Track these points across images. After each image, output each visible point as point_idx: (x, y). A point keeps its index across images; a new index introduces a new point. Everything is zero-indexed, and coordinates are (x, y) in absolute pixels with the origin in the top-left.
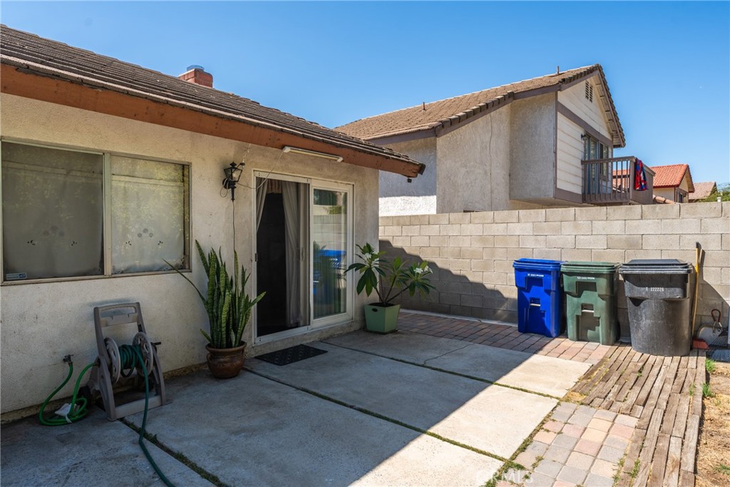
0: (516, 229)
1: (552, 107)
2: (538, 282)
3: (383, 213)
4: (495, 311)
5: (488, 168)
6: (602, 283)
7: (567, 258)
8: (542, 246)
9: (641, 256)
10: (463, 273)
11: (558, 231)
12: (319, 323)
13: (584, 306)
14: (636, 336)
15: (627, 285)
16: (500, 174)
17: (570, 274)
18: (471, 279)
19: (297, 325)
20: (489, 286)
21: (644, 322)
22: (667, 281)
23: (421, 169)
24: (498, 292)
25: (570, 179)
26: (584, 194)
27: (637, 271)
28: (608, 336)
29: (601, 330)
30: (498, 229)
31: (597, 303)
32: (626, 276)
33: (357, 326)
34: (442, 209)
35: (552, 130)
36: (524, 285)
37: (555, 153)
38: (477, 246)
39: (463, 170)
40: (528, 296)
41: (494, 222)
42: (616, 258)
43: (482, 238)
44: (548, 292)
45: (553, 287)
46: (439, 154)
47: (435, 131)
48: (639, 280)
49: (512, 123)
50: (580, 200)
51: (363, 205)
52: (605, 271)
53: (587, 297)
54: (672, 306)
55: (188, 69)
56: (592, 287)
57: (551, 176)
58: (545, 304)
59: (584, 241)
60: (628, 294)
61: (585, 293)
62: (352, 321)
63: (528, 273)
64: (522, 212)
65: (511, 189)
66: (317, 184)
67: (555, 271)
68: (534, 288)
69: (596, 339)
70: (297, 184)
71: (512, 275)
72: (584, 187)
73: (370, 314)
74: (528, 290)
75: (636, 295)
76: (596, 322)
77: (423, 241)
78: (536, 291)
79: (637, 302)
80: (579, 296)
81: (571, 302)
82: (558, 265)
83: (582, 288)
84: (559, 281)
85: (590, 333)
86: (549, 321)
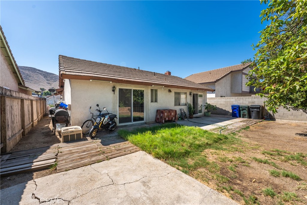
0: (232, 100)
1: (241, 74)
2: (236, 109)
3: (208, 97)
4: (228, 114)
5: (226, 87)
6: (247, 109)
8: (237, 103)
9: (254, 104)
11: (240, 100)
12: (199, 114)
13: (244, 112)
14: (252, 117)
15: (251, 109)
16: (229, 88)
17: (241, 107)
18: (223, 109)
19: (196, 114)
20: (227, 110)
21: (253, 115)
22: (257, 108)
23: (215, 90)
24: (229, 111)
25: (246, 89)
26: (250, 92)
28: (248, 117)
29: (247, 116)
30: (228, 100)
31: (246, 112)
32: (250, 107)
33: (204, 115)
34: (216, 96)
35: (241, 79)
36: (233, 109)
37: (242, 83)
38: (224, 103)
39: (221, 88)
40: (234, 111)
41: (228, 99)
42: (250, 105)
43: (225, 102)
44: (237, 110)
45: (238, 110)
46: (216, 86)
47: (215, 82)
48: (253, 108)
49: (231, 77)
50: (249, 93)
51: (205, 96)
52: (247, 107)
53: (244, 111)
54: (258, 112)
55: (167, 71)
56: (245, 109)
57: (241, 88)
58: (237, 112)
59: (244, 102)
60: (251, 110)
61: (244, 110)
62: (203, 114)
63: (234, 108)
64: (233, 97)
65: (231, 91)
66: (199, 94)
67: (239, 107)
68: (235, 110)
70: (196, 94)
71: (231, 108)
72: (250, 90)
73: (206, 113)
74: (234, 110)
75: (252, 110)
77: (214, 102)
79: (252, 111)
80: (243, 111)
81: (242, 112)
82: (239, 106)
83: (243, 110)
84: (240, 109)
85: (245, 117)
86: (238, 115)
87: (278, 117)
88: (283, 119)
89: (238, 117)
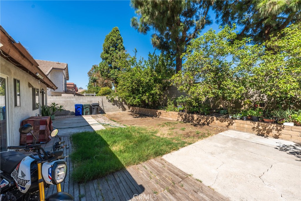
1: (62, 73)
2: (80, 107)
4: (68, 114)
7: (83, 104)
8: (77, 102)
10: (68, 110)
17: (85, 106)
21: (94, 111)
27: (94, 105)
29: (89, 113)
30: (69, 99)
31: (88, 109)
32: (92, 106)
35: (62, 78)
37: (63, 82)
40: (77, 110)
41: (67, 98)
44: (81, 109)
48: (94, 106)
49: (51, 74)
50: (65, 92)
52: (89, 105)
53: (87, 109)
56: (88, 107)
57: (62, 87)
58: (80, 111)
59: (84, 101)
60: (92, 108)
61: (87, 108)
63: (77, 107)
67: (82, 106)
69: (88, 115)
71: (74, 107)
72: (65, 89)
76: (88, 112)
78: (79, 109)
79: (94, 109)
80: (86, 109)
81: (84, 110)
84: (83, 107)
85: (87, 114)
86: (81, 113)
87: (106, 111)
88: (109, 112)
89: (81, 115)
